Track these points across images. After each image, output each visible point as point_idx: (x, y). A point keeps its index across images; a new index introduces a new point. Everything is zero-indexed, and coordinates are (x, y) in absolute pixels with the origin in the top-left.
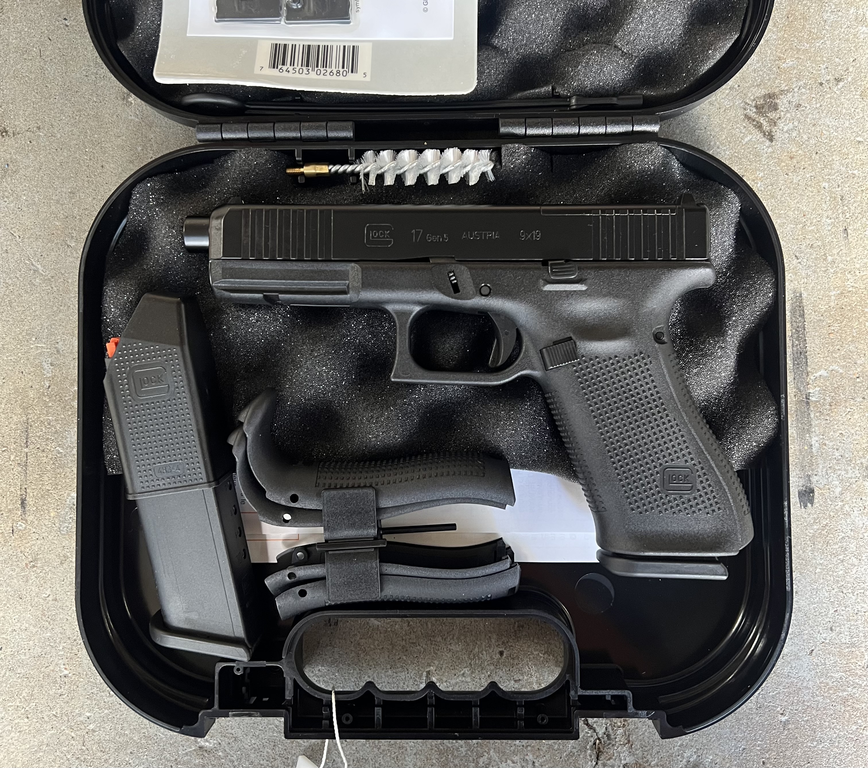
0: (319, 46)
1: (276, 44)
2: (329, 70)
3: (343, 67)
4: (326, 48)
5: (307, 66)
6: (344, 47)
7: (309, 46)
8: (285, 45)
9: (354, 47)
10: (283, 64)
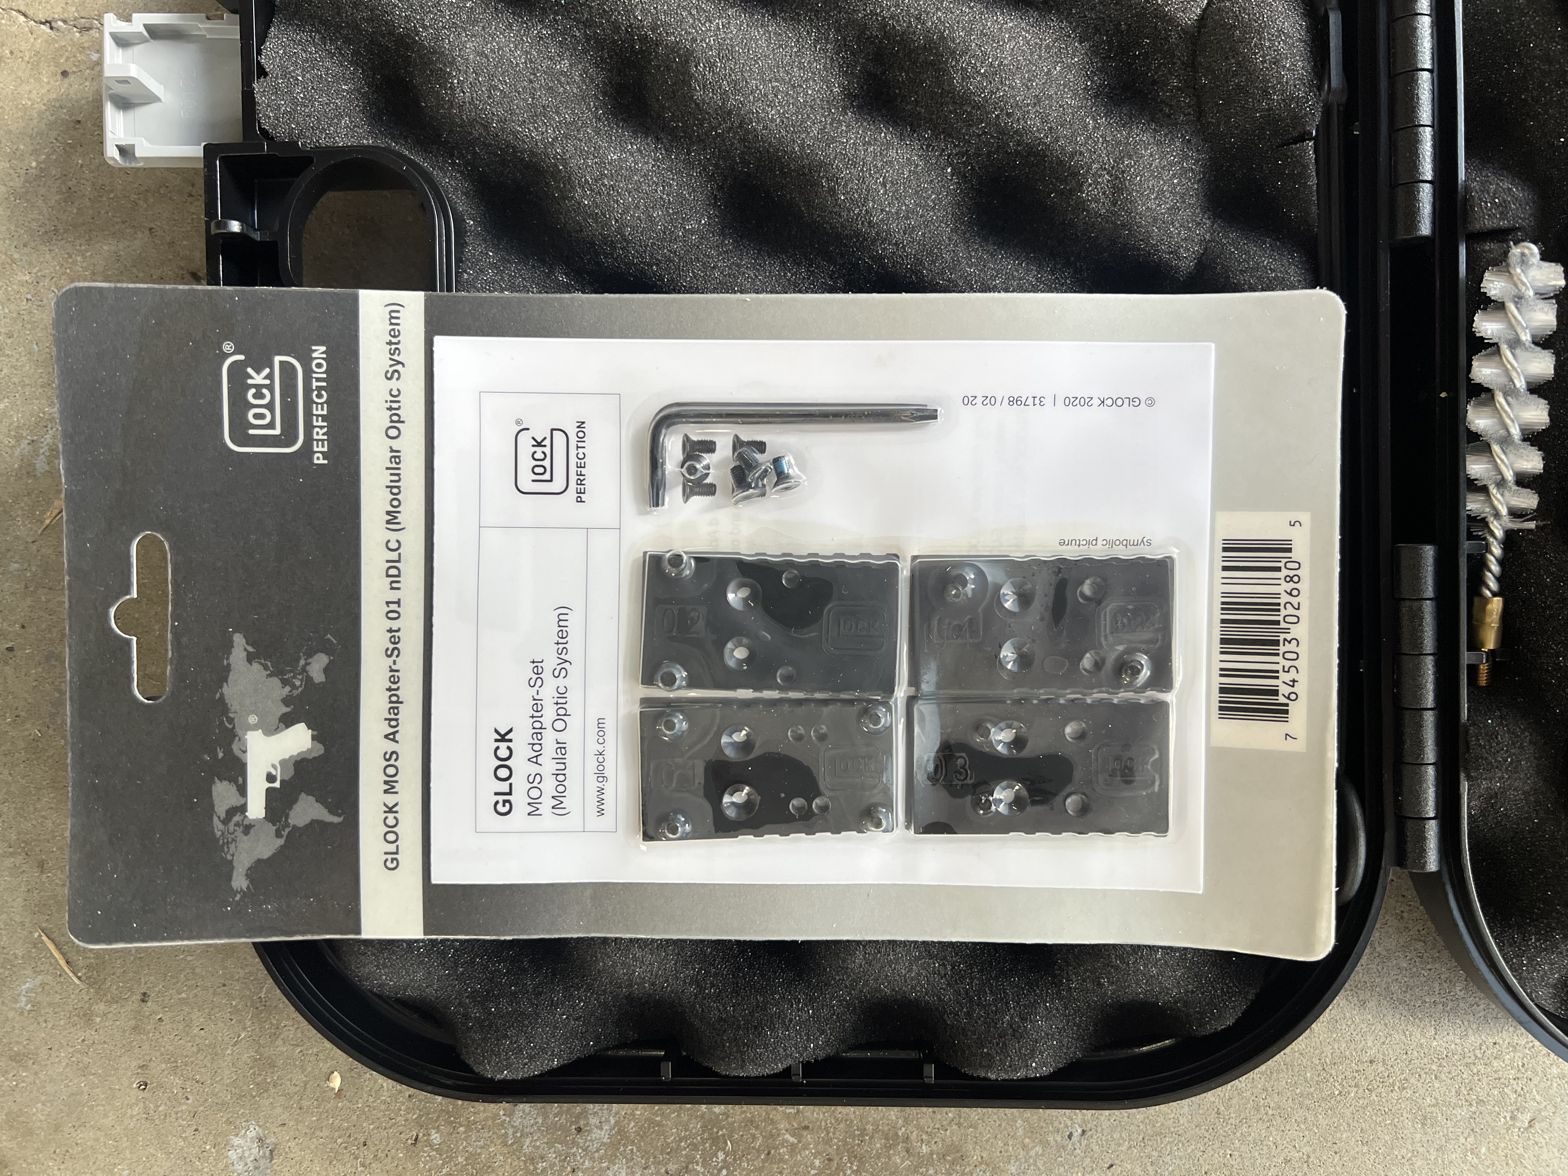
0: (1223, 621)
1: (1221, 709)
2: (1285, 598)
3: (1278, 569)
4: (1226, 607)
5: (1277, 643)
6: (1225, 569)
7: (1223, 641)
8: (1222, 690)
9: (1225, 550)
10: (1275, 693)
